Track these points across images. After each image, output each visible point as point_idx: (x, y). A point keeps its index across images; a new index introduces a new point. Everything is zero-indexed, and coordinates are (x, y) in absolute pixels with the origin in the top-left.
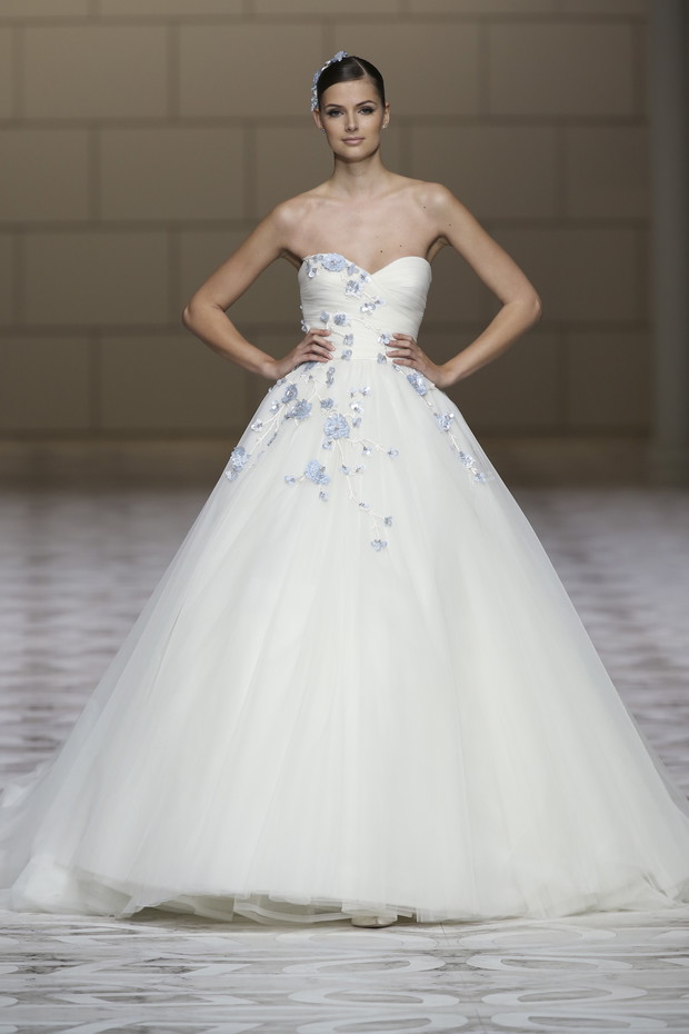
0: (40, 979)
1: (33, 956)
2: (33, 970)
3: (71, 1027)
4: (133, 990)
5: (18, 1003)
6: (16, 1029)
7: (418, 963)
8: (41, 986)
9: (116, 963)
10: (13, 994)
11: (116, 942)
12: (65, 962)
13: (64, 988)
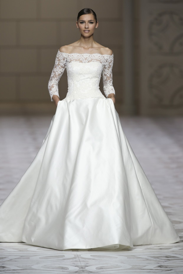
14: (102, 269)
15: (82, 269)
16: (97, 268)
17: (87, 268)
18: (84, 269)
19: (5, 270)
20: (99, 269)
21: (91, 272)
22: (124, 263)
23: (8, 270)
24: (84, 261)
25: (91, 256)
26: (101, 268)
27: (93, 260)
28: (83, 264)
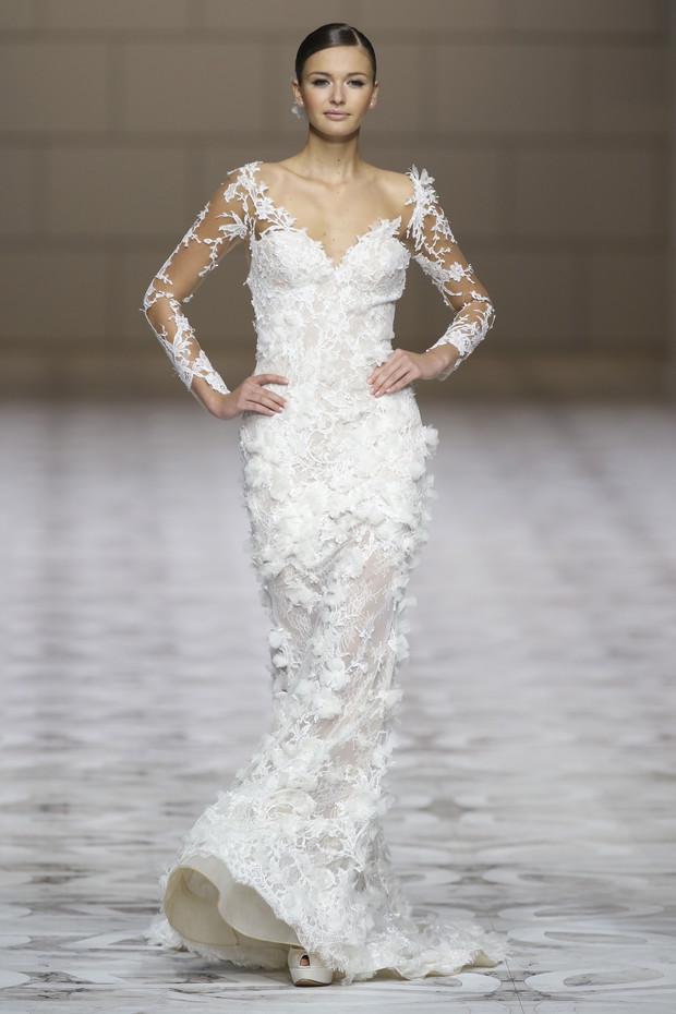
0: (54, 889)
1: (46, 866)
2: (47, 880)
3: (85, 938)
4: (147, 901)
5: (31, 914)
6: (30, 940)
7: (435, 878)
8: (54, 897)
9: (131, 874)
10: (26, 905)
11: (130, 853)
12: (80, 872)
13: (78, 899)
14: (589, 983)
15: (510, 986)
16: (567, 982)
17: (529, 980)
18: (518, 986)
19: (218, 988)
20: (577, 985)
21: (547, 997)
22: (672, 963)
23: (227, 989)
24: (519, 955)
25: (546, 934)
26: (585, 981)
27: (554, 951)
28: (514, 965)
